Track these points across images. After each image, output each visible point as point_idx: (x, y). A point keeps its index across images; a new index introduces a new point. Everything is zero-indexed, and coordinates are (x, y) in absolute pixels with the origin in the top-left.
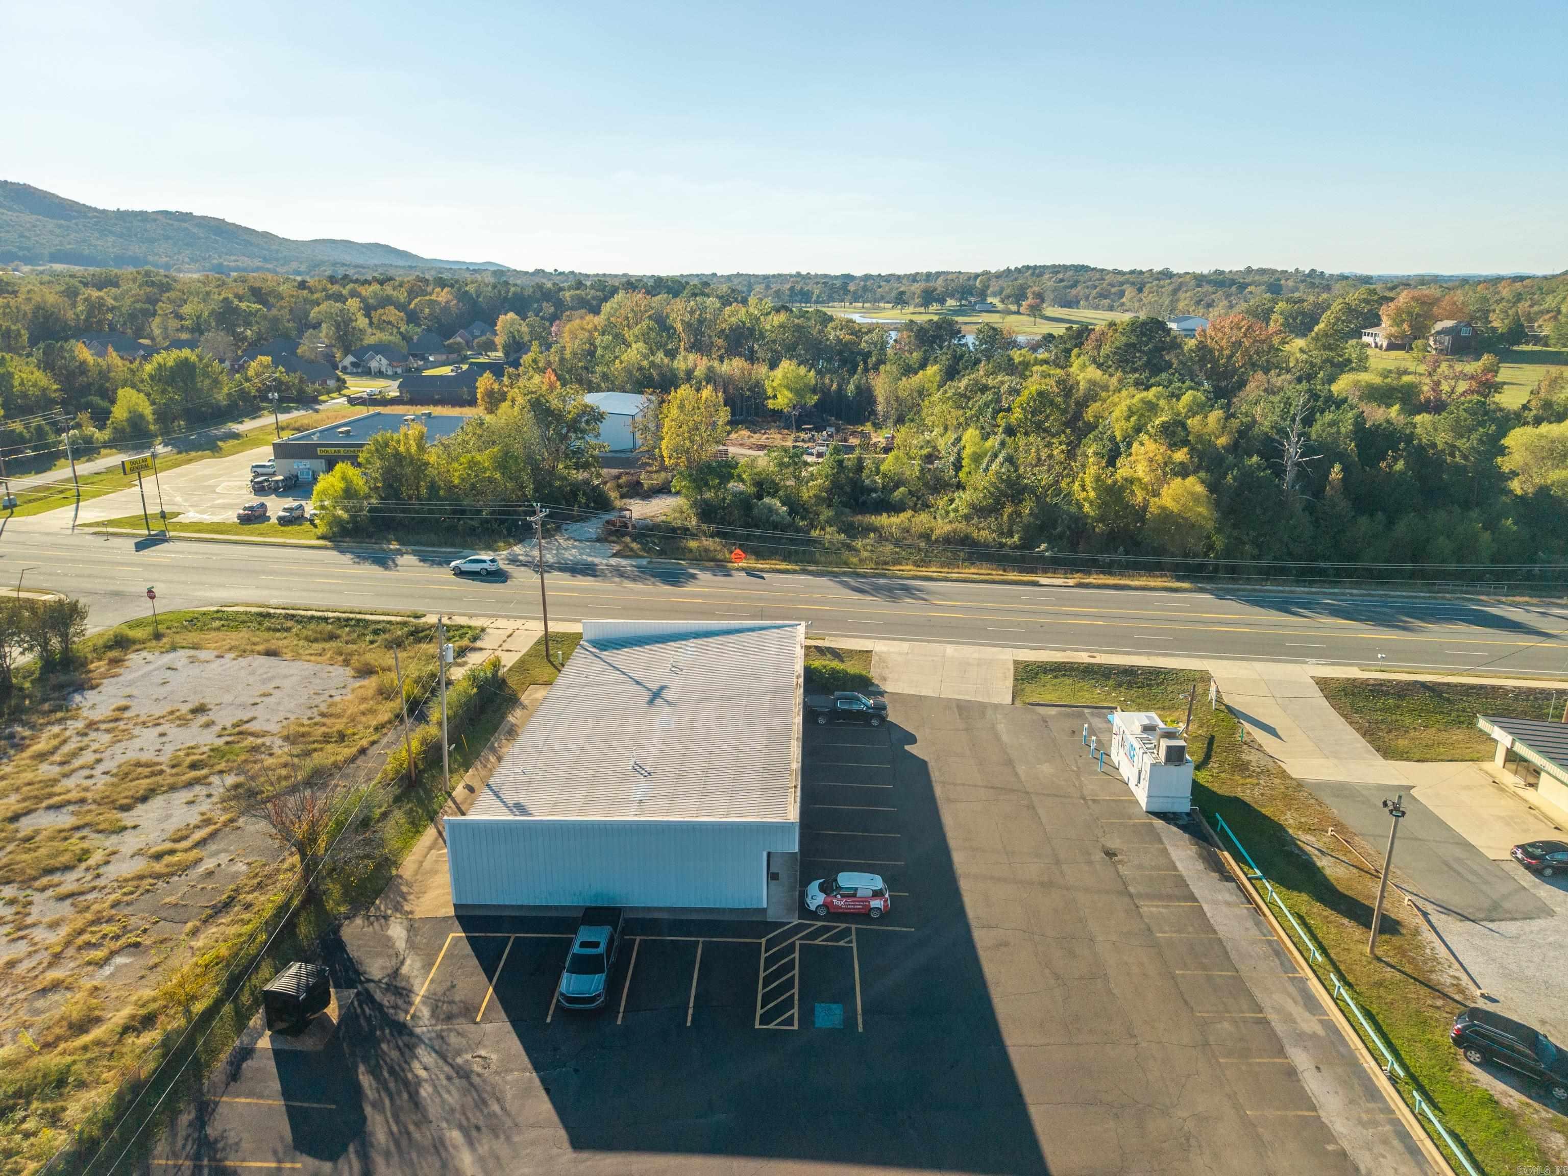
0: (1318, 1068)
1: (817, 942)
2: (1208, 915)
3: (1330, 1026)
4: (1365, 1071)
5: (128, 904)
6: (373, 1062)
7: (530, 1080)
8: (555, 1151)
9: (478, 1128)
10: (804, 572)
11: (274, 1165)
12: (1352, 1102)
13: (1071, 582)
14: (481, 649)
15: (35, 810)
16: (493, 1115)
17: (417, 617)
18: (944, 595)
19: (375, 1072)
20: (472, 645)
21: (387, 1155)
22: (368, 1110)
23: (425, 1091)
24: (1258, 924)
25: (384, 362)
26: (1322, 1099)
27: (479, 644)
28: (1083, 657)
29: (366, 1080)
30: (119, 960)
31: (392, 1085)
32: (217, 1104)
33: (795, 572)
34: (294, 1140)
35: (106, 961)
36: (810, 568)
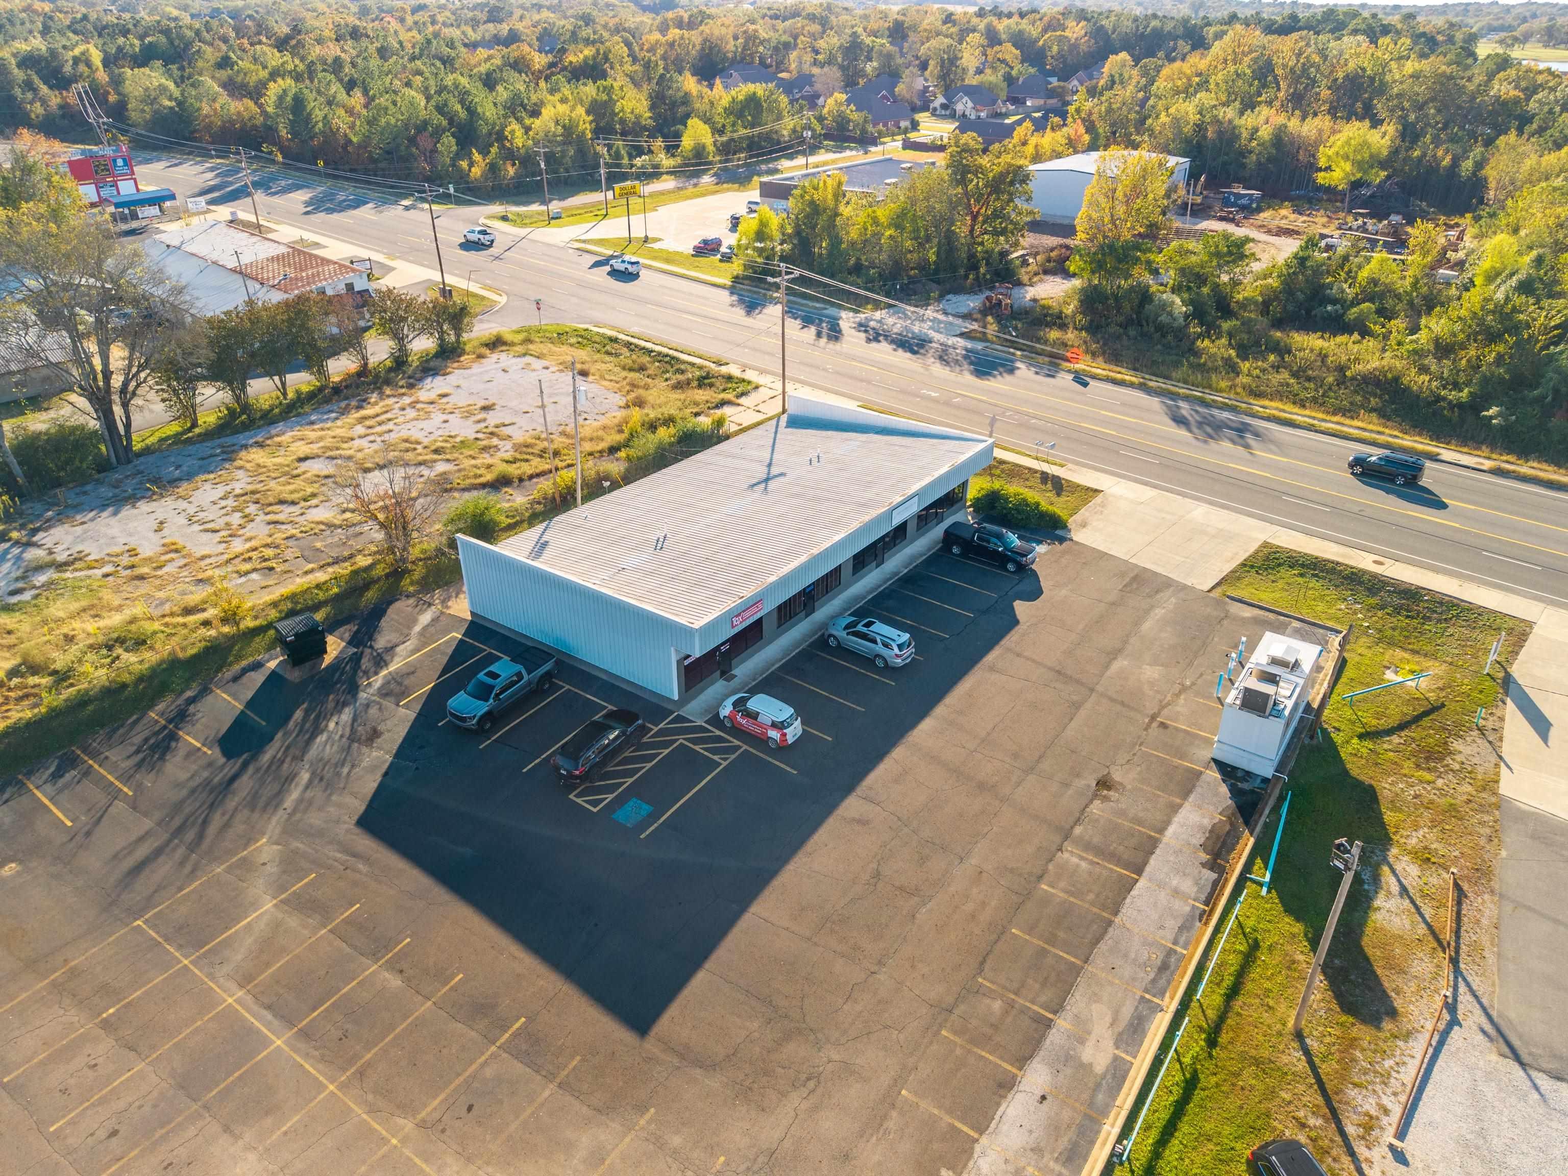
0: (1043, 1098)
1: (697, 748)
2: (1132, 893)
3: (1119, 1071)
4: (1098, 1132)
5: (297, 539)
6: (314, 704)
7: (385, 761)
8: (346, 818)
9: (321, 779)
10: (1143, 387)
11: (198, 745)
12: (1037, 1150)
13: (1487, 464)
14: (739, 405)
15: (319, 456)
16: (338, 774)
17: (719, 364)
18: (1281, 447)
19: (307, 713)
20: (734, 399)
21: (258, 770)
22: (279, 735)
23: (321, 738)
24: (1184, 927)
25: (970, 104)
26: (1004, 1128)
27: (742, 400)
28: (1365, 562)
29: (298, 714)
30: (254, 576)
31: (308, 725)
32: (212, 691)
33: (1131, 385)
34: (223, 736)
35: (247, 573)
36: (1151, 384)
